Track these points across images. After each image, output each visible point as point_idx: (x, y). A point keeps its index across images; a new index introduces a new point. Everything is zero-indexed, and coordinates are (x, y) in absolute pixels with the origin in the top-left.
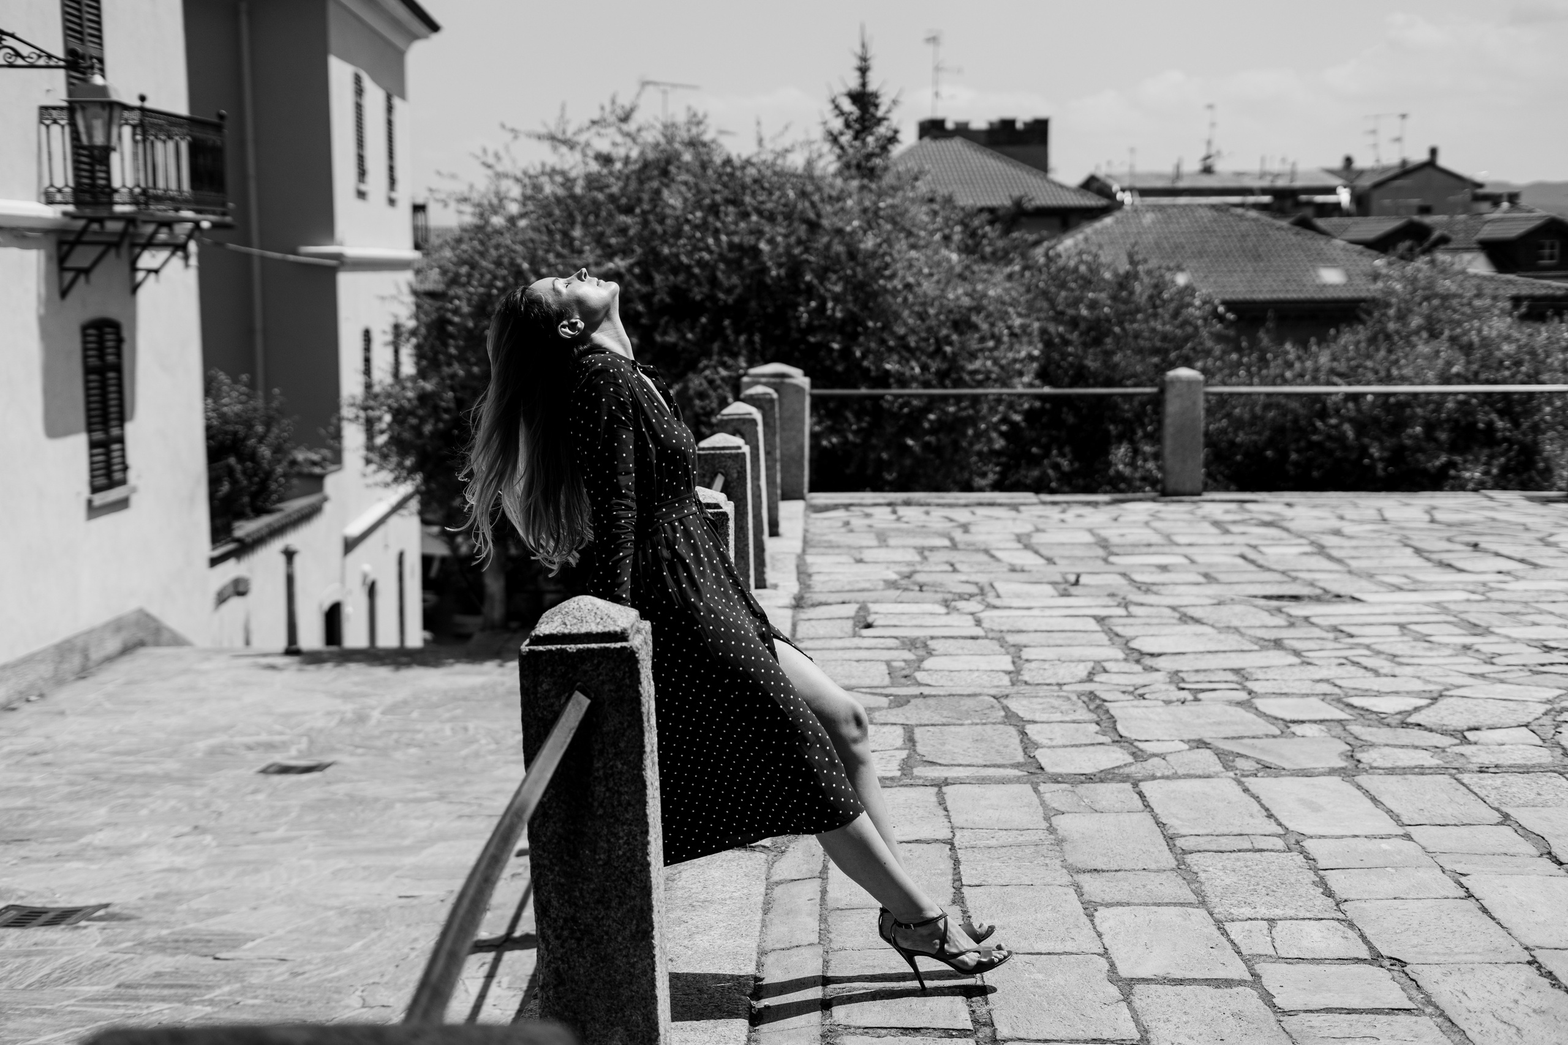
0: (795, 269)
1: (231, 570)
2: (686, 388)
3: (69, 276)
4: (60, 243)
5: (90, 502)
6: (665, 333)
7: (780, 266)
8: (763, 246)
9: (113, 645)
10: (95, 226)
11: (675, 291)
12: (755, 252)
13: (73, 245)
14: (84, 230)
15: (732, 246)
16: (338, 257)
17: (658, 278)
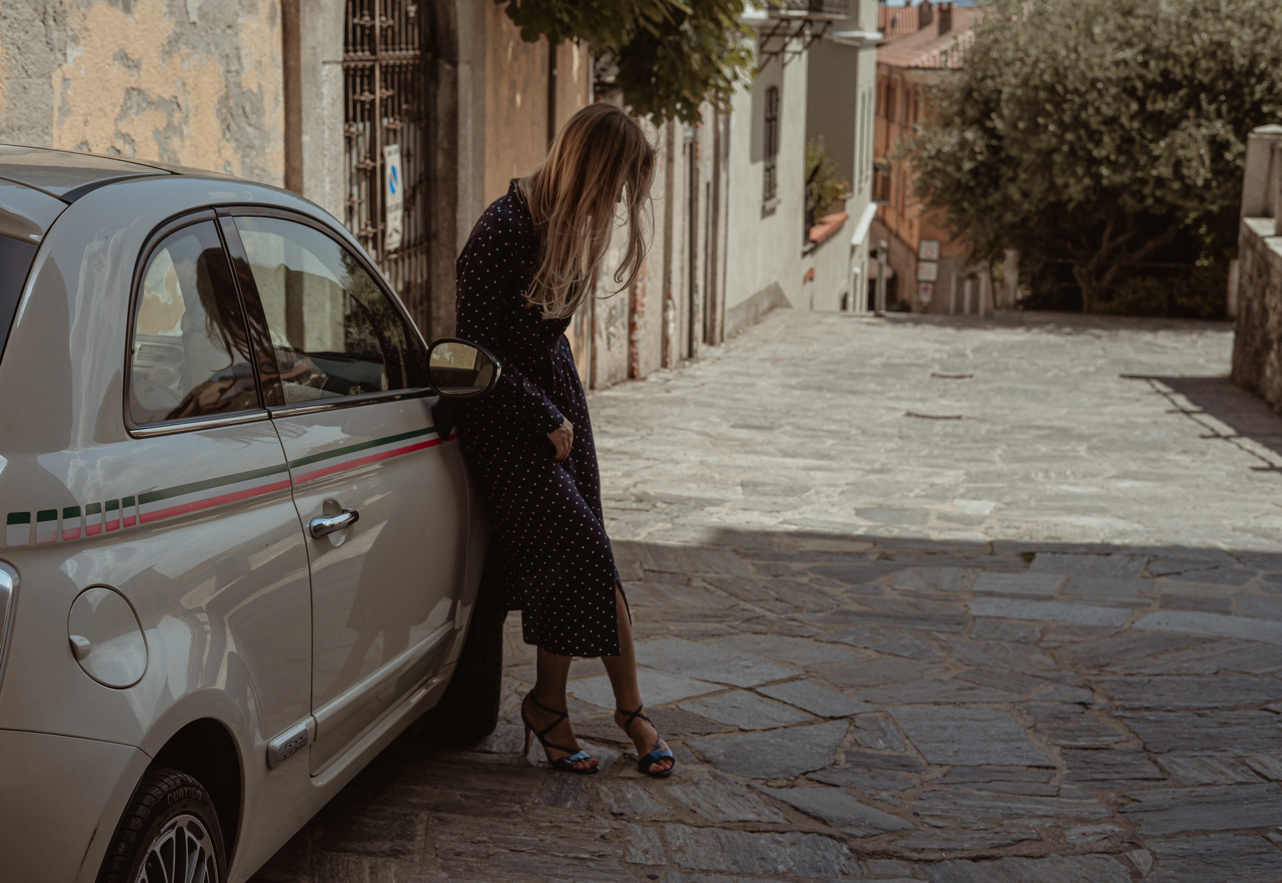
0: (1254, 59)
1: (809, 262)
2: (1173, 142)
3: (765, 57)
4: (762, 35)
5: (764, 208)
6: (1155, 101)
7: (1244, 56)
8: (1234, 42)
9: (765, 305)
10: (784, 24)
11: (1165, 73)
12: (1228, 45)
13: (769, 36)
14: (777, 27)
15: (1212, 42)
16: (861, 40)
17: (1152, 64)
